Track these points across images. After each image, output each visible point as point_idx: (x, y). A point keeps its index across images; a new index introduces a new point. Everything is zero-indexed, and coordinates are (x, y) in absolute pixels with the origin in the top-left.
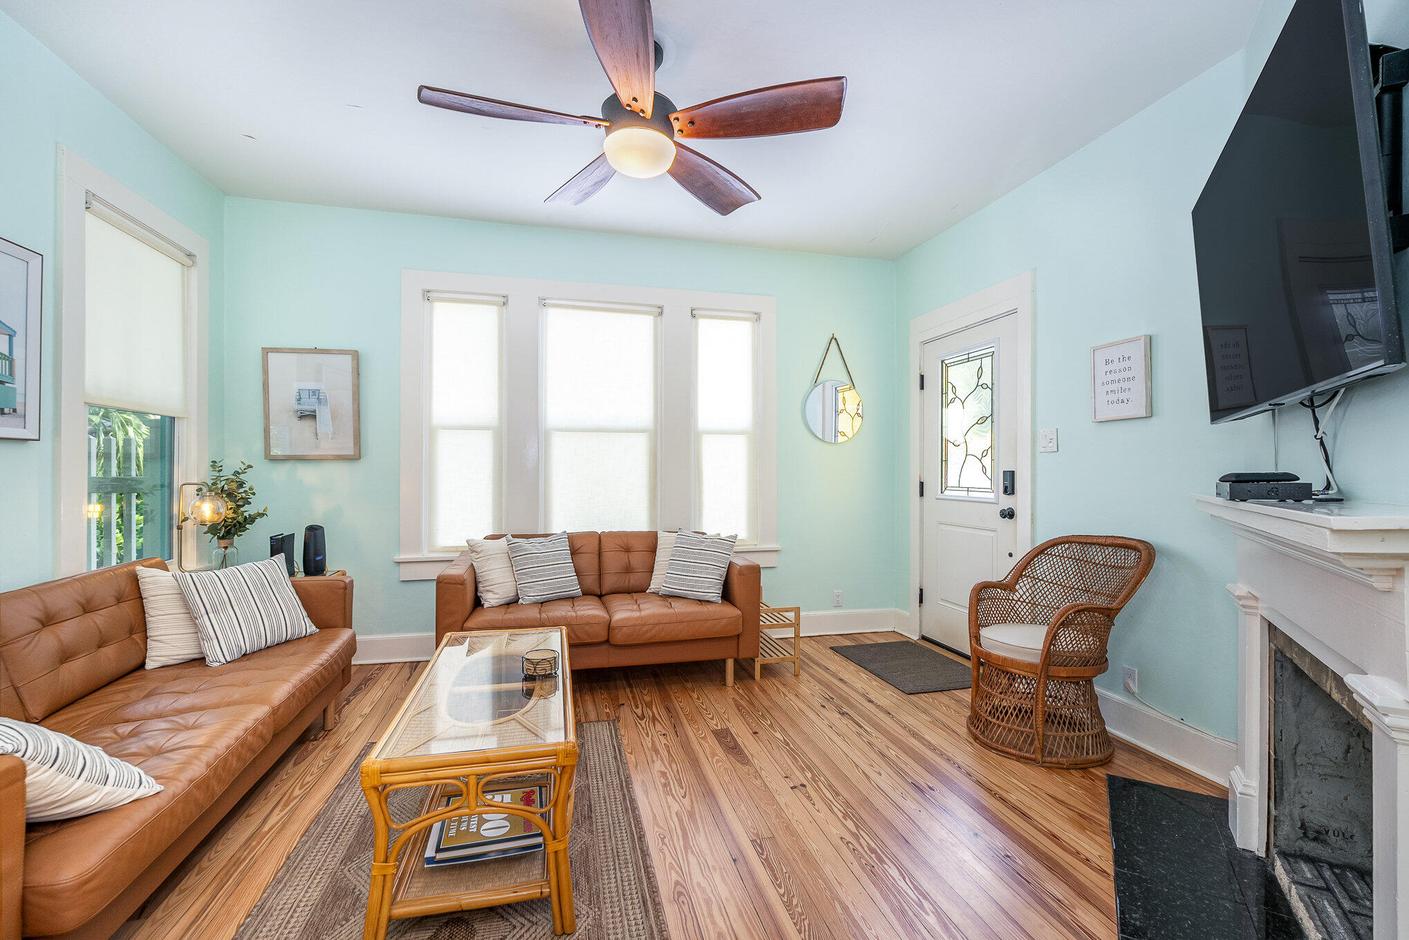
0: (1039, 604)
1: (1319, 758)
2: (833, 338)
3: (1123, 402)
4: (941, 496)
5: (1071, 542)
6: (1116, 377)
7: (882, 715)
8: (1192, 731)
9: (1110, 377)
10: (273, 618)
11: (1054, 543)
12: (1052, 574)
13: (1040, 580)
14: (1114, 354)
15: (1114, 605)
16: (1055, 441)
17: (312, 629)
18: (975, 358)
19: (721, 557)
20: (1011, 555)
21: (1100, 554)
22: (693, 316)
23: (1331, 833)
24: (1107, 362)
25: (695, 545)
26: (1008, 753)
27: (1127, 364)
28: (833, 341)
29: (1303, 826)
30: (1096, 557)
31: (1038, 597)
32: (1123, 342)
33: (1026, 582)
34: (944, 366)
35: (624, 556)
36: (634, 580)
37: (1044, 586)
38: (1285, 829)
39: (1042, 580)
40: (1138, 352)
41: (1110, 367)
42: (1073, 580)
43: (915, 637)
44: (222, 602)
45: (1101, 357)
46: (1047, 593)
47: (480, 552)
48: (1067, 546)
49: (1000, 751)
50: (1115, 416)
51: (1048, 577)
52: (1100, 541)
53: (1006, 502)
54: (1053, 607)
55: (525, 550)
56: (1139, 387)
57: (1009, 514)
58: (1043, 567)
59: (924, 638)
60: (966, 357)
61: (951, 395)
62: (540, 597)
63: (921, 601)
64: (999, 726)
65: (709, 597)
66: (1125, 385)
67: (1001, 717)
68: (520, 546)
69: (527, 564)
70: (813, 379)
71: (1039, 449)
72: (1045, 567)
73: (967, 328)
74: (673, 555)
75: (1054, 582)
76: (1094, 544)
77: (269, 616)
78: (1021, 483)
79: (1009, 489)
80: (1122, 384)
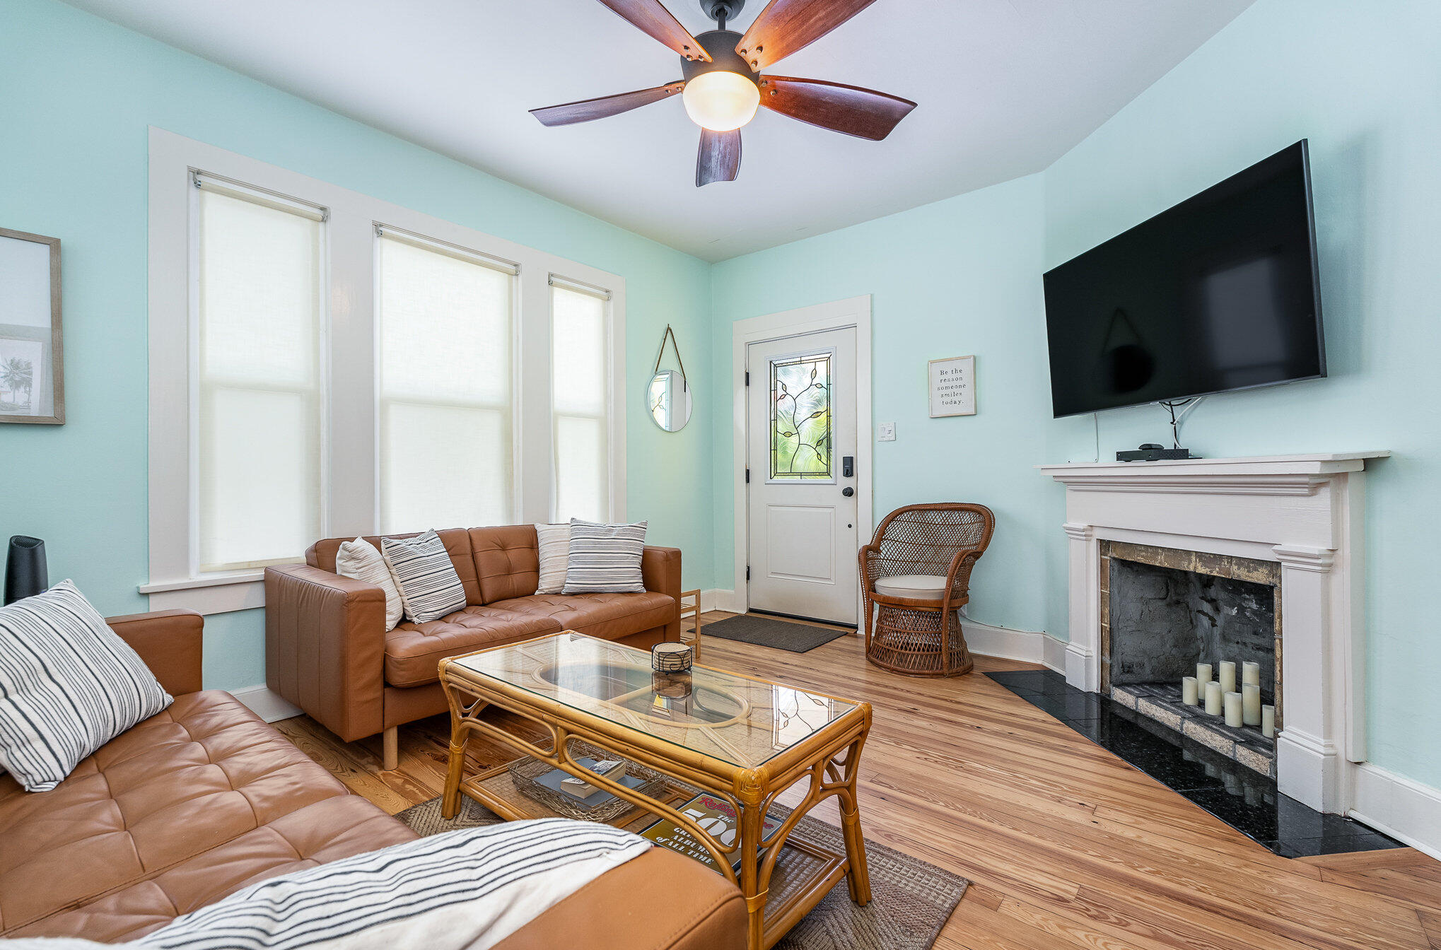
0: (898, 560)
1: (1129, 622)
2: (669, 329)
3: (955, 403)
4: (771, 481)
5: (914, 510)
6: (950, 384)
7: (808, 671)
8: (1011, 632)
9: (944, 384)
10: (120, 685)
11: (901, 512)
12: (903, 536)
13: (896, 542)
14: (948, 367)
15: (979, 550)
16: (893, 432)
17: (169, 699)
18: (809, 361)
19: (635, 544)
20: (850, 526)
21: (938, 517)
22: (550, 283)
23: (1135, 666)
24: (942, 373)
25: (606, 535)
26: (924, 674)
27: (959, 375)
28: (669, 331)
29: (1123, 666)
30: (935, 520)
31: (896, 555)
32: (957, 359)
33: (886, 544)
34: (774, 367)
35: (500, 554)
36: (516, 580)
37: (899, 545)
38: (1115, 670)
39: (897, 541)
40: (967, 367)
41: (943, 377)
42: (920, 538)
43: (743, 612)
44: (32, 672)
45: (936, 369)
46: (902, 551)
47: (362, 559)
48: (911, 513)
49: (917, 674)
50: (948, 413)
51: (901, 538)
52: (937, 507)
53: (848, 482)
54: (907, 561)
55: (410, 553)
56: (967, 393)
57: (849, 492)
58: (895, 531)
59: (751, 610)
60: (799, 359)
61: (780, 392)
62: (438, 612)
63: (748, 578)
64: (912, 655)
65: (632, 588)
66: (956, 390)
67: (912, 649)
68: (404, 549)
69: (417, 571)
70: (653, 367)
71: (878, 438)
72: (898, 531)
73: (800, 335)
74: (571, 549)
75: (906, 541)
76: (932, 510)
77: (113, 684)
78: (862, 467)
79: (849, 472)
80: (955, 390)
